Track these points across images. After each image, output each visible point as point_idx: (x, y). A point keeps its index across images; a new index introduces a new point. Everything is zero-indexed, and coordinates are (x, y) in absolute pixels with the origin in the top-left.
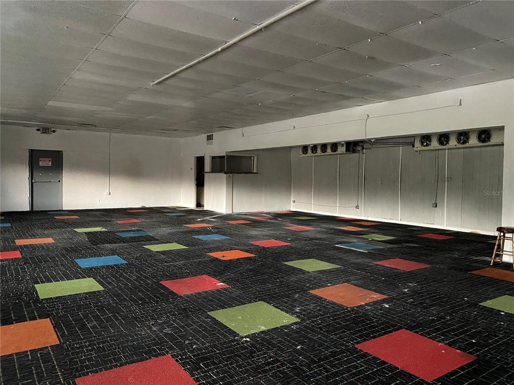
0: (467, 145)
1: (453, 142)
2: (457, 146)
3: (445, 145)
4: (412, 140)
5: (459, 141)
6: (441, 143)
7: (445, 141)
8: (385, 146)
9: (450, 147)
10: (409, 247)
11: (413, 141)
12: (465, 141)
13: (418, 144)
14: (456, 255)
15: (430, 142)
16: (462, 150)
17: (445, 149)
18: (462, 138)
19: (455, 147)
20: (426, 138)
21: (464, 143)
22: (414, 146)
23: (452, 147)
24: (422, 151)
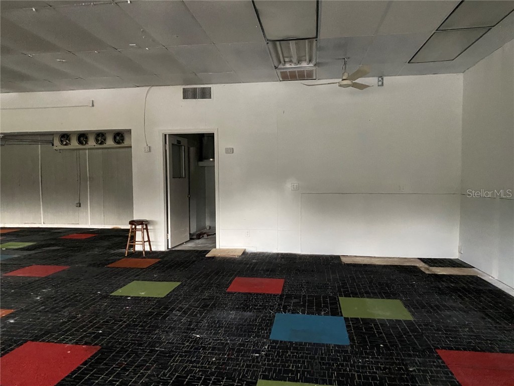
0: (104, 146)
1: (92, 142)
2: (95, 147)
3: (84, 145)
4: (50, 138)
5: (97, 140)
6: (80, 143)
7: (85, 141)
8: (21, 143)
9: (89, 147)
10: (50, 251)
11: (52, 139)
12: (103, 141)
13: (57, 142)
14: (96, 251)
15: (69, 141)
16: (100, 151)
17: (85, 149)
18: (100, 138)
19: (94, 147)
20: (65, 137)
21: (102, 143)
22: (53, 145)
23: (91, 147)
24: (62, 149)
